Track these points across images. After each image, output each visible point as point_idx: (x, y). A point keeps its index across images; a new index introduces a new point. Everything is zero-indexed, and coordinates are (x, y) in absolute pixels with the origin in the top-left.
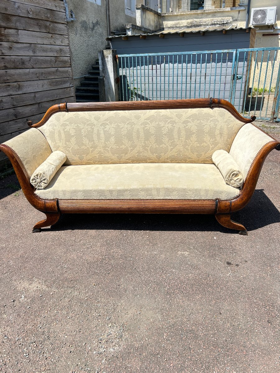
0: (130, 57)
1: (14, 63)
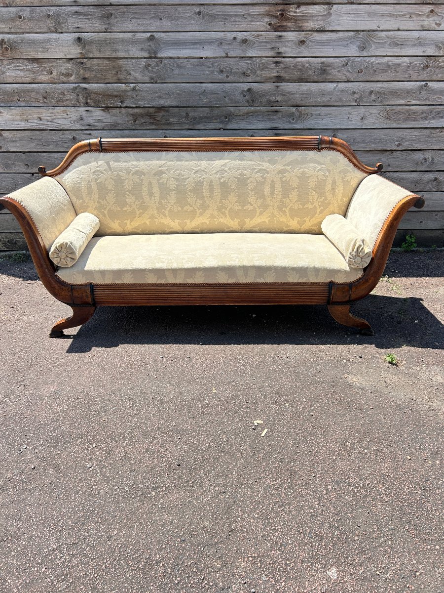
1: (301, 71)
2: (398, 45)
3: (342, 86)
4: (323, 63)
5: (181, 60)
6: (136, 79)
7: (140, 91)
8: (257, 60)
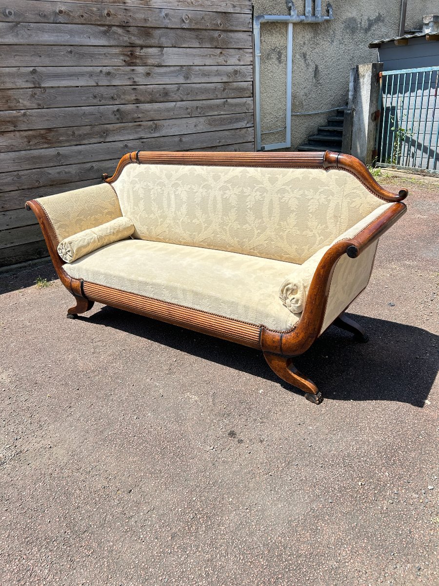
2: (206, 75)
3: (179, 104)
4: (164, 88)
5: (62, 89)
6: (24, 106)
7: (30, 116)
8: (120, 87)
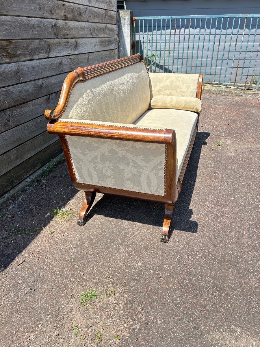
0: (150, 20)
1: (73, 13)
3: (86, 24)
4: (79, 8)
